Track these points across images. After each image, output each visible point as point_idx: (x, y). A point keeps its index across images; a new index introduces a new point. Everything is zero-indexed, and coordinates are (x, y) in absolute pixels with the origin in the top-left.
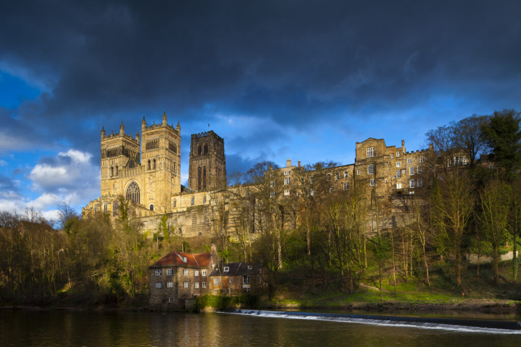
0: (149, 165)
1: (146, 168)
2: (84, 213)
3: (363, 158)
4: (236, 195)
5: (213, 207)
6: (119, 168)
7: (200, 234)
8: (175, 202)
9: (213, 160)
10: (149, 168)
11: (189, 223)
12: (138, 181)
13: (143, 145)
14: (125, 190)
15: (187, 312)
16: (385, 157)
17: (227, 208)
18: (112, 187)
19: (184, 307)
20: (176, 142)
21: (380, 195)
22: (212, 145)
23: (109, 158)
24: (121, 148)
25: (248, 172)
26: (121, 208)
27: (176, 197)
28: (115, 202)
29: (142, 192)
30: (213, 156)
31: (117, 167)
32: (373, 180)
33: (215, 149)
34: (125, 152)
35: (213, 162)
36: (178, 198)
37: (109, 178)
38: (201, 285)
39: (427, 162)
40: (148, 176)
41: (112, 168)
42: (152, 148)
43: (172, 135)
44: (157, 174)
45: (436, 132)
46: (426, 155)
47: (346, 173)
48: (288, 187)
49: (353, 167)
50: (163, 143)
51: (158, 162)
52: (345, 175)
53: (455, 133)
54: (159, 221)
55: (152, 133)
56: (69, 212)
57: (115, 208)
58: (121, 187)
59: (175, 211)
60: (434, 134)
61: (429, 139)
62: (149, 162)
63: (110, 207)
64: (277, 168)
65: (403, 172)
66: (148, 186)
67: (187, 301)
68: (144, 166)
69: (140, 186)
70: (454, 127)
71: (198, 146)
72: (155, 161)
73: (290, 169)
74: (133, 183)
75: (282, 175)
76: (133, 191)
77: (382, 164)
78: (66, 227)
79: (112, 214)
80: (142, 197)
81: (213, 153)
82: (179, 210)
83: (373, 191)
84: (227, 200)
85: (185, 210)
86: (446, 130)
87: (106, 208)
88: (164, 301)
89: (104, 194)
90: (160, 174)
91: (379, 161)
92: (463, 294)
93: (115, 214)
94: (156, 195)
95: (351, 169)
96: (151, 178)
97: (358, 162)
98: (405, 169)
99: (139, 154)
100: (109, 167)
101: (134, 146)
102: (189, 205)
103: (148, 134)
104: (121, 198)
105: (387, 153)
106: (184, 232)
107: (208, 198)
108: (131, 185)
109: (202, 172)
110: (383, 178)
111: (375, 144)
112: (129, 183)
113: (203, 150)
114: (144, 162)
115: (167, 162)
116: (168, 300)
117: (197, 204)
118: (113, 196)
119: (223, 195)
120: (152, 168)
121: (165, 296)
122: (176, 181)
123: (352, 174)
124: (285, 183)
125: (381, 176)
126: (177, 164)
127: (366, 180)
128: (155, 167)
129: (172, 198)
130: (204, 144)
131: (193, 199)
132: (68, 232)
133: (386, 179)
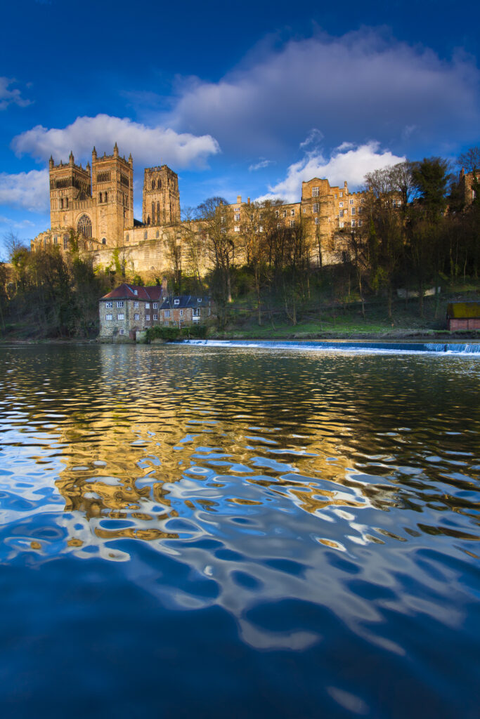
0: (101, 198)
1: (98, 201)
2: (32, 246)
3: (309, 197)
4: (187, 229)
5: (164, 242)
6: (69, 200)
7: (153, 268)
8: (128, 237)
9: (167, 194)
10: (101, 201)
11: (142, 256)
12: (89, 214)
13: (94, 176)
14: (76, 222)
15: (138, 343)
16: (329, 197)
17: (178, 242)
18: (63, 220)
19: (135, 339)
20: (128, 175)
21: (324, 233)
22: (165, 179)
23: (58, 190)
24: (71, 179)
25: (198, 207)
26: (72, 240)
27: (129, 231)
28: (65, 235)
29: (94, 226)
30: (167, 191)
31: (67, 199)
32: (316, 218)
33: (168, 184)
34: (76, 184)
35: (167, 196)
36: (131, 232)
37: (58, 209)
38: (152, 318)
39: (366, 202)
40: (99, 208)
41: (62, 200)
42: (103, 180)
43: (125, 169)
44: (109, 207)
45: (374, 175)
46: (365, 196)
47: (293, 210)
48: (237, 223)
49: (299, 205)
50: (114, 175)
51: (110, 195)
52: (292, 213)
53: (390, 176)
54: (112, 254)
55: (104, 165)
56: (16, 244)
57: (65, 241)
58: (71, 219)
59: (127, 245)
60: (371, 177)
61: (367, 181)
62: (101, 194)
63: (60, 240)
64: (227, 204)
65: (346, 212)
66: (100, 219)
67: (138, 333)
68: (96, 199)
69: (91, 218)
70: (389, 171)
71: (151, 180)
72: (106, 194)
73: (239, 206)
74: (84, 216)
75: (232, 210)
76: (84, 224)
77: (326, 203)
78: (13, 259)
79: (62, 247)
80: (94, 231)
81: (166, 187)
82: (132, 244)
83: (318, 229)
84: (179, 235)
85: (138, 244)
86: (382, 173)
87: (56, 239)
88: (115, 332)
89: (54, 226)
90: (113, 207)
91: (322, 200)
92: (393, 325)
93: (65, 247)
94: (108, 228)
95: (297, 208)
96: (103, 211)
97: (304, 200)
98: (347, 209)
99: (90, 186)
100: (58, 198)
101: (84, 177)
102: (142, 240)
103: (99, 166)
104: (72, 230)
105: (331, 193)
106: (136, 265)
107: (161, 233)
108: (82, 218)
109: (156, 207)
110: (327, 217)
111: (320, 184)
112: (80, 216)
113: (157, 185)
114: (95, 194)
115: (119, 195)
116: (118, 332)
117: (149, 238)
118: (64, 228)
119: (174, 230)
120: (103, 201)
121: (116, 328)
122: (129, 215)
123: (299, 212)
124: (235, 218)
125: (325, 215)
126: (129, 198)
127: (310, 218)
128: (106, 201)
129: (125, 232)
130: (157, 179)
131: (146, 233)
132: (16, 265)
133: (329, 218)
